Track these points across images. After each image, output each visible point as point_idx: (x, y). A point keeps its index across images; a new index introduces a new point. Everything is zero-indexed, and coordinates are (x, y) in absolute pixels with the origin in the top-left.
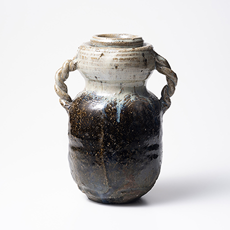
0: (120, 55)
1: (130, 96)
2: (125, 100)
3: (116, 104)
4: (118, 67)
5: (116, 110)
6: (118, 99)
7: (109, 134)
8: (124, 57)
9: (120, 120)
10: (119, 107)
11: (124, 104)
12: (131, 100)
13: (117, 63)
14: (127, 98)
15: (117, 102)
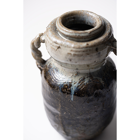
0: (74, 51)
1: (85, 78)
2: (80, 82)
3: (71, 86)
4: (72, 60)
5: (70, 91)
6: (73, 81)
7: (65, 107)
8: (77, 53)
9: (73, 99)
10: (73, 89)
11: (78, 87)
12: (85, 82)
13: (71, 57)
14: (82, 80)
15: (73, 84)
